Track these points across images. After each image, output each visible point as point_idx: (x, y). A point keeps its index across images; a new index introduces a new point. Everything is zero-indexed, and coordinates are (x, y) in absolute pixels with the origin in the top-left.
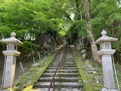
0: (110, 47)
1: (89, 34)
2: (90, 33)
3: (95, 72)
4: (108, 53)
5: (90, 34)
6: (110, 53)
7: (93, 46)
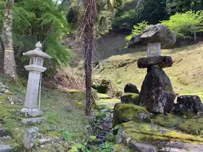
0: (42, 64)
1: (5, 30)
2: (7, 29)
3: (7, 91)
4: (38, 70)
5: (8, 32)
6: (40, 70)
7: (8, 52)
